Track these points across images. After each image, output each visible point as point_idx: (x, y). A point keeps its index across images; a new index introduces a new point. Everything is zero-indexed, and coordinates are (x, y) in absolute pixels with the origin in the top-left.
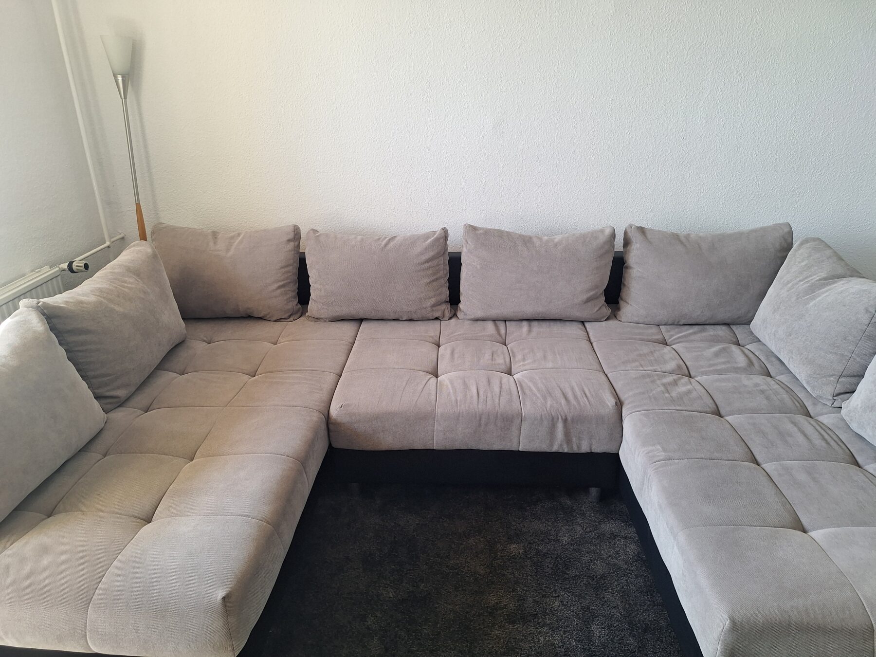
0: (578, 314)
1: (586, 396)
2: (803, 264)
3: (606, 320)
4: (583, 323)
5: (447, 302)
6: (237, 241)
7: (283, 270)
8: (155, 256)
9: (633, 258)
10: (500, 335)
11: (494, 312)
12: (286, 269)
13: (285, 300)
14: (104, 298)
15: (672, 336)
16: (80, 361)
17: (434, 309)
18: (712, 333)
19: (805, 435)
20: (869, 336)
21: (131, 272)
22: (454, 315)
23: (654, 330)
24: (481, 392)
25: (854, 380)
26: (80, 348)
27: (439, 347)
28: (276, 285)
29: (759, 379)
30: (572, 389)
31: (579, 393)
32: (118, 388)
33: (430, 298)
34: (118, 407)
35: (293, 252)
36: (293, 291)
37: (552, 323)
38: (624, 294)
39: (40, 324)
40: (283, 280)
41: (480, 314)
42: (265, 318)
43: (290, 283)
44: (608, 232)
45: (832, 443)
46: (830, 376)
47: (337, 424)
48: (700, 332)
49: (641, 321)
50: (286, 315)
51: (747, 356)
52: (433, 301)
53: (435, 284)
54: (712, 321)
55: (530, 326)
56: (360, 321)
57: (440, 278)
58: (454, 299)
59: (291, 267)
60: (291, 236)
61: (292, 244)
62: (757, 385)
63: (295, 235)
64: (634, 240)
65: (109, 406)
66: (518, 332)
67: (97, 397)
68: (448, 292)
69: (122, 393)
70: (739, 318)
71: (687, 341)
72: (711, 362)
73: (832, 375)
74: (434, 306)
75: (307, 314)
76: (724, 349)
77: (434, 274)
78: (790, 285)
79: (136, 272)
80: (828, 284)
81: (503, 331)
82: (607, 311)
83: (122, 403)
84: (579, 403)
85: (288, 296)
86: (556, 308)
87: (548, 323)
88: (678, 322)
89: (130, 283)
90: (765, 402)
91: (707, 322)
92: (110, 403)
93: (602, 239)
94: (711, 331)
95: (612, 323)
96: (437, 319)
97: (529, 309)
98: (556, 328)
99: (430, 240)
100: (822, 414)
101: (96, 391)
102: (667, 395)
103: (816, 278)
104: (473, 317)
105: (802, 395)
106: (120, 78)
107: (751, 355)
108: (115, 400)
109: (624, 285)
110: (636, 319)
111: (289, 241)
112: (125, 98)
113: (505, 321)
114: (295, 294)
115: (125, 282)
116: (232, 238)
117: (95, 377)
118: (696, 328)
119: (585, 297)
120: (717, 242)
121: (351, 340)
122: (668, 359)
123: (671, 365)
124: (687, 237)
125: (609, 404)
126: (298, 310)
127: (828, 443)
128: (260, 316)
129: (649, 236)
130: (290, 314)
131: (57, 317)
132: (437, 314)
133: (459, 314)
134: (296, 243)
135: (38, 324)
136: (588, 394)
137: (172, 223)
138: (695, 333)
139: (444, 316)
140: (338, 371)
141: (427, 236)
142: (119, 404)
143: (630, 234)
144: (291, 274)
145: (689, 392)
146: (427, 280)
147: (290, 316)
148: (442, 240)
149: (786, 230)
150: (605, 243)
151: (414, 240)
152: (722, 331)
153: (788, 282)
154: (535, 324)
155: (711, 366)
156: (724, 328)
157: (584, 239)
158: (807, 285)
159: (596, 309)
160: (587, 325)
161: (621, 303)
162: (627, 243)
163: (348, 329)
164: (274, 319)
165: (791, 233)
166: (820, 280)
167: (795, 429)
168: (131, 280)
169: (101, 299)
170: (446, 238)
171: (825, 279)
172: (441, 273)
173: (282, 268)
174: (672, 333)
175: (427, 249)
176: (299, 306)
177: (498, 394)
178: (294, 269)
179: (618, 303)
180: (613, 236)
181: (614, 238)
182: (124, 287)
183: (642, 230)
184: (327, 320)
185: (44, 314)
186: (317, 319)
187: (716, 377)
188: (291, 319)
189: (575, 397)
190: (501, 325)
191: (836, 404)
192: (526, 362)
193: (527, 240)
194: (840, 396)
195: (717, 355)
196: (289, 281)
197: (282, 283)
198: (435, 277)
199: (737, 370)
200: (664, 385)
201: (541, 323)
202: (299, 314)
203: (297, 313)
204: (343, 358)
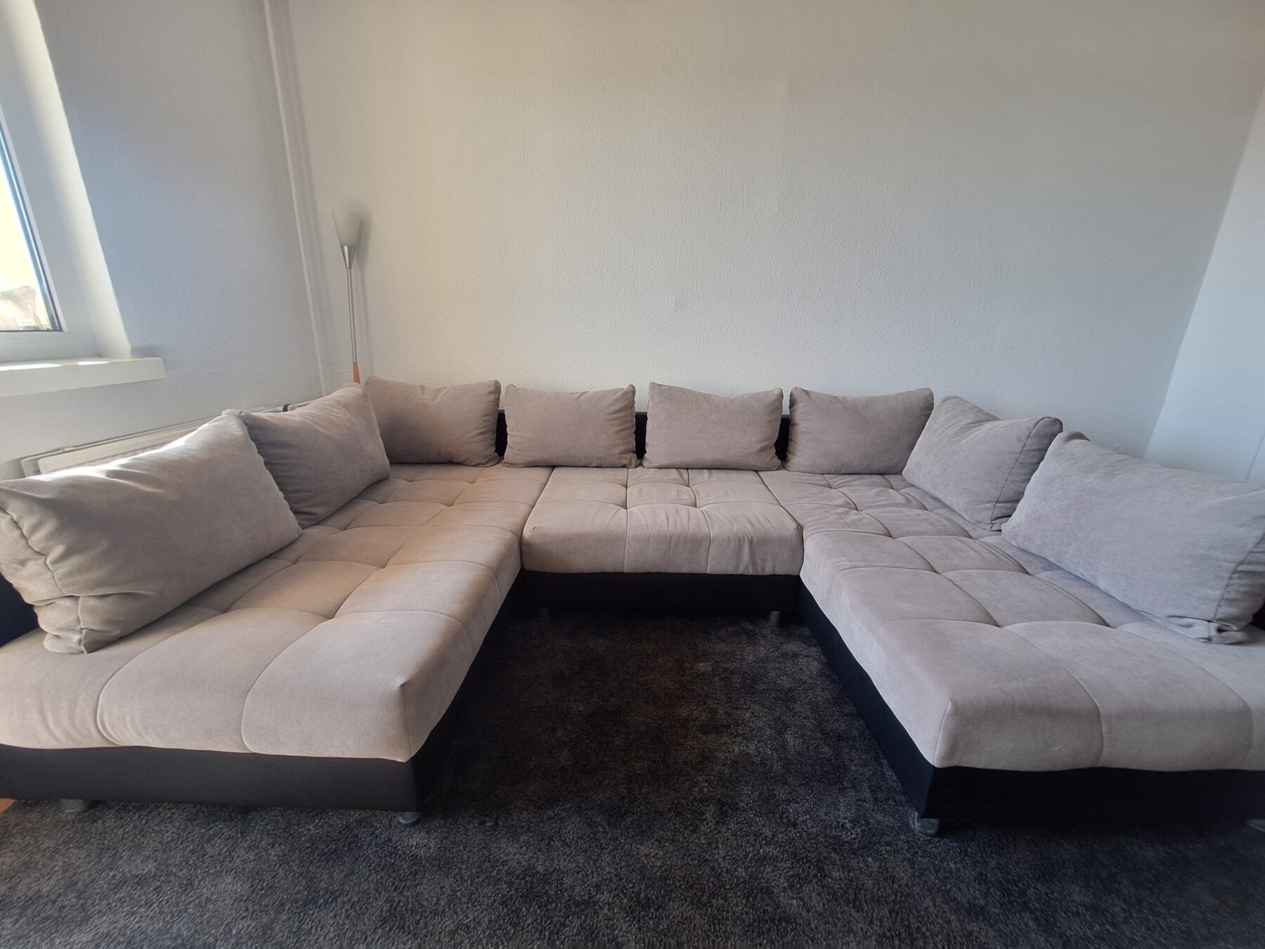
0: (752, 462)
1: (769, 521)
2: (950, 414)
3: (777, 470)
4: (756, 471)
5: (633, 452)
6: (442, 393)
7: (484, 419)
8: (364, 396)
9: (799, 417)
10: (684, 480)
11: (677, 460)
12: (487, 418)
13: (484, 446)
14: (310, 420)
15: (835, 482)
16: (280, 474)
17: (622, 456)
18: (869, 480)
19: (975, 550)
20: (1021, 464)
21: (340, 405)
22: (641, 464)
23: (820, 477)
24: (670, 518)
25: (1010, 505)
26: (281, 461)
27: (627, 488)
28: (477, 432)
29: (920, 511)
30: (756, 516)
31: (762, 520)
32: (316, 505)
33: (618, 445)
34: (315, 524)
35: (493, 404)
36: (491, 439)
37: (730, 472)
38: (790, 448)
39: (239, 429)
40: (480, 428)
41: (664, 462)
42: (466, 464)
43: (488, 431)
44: (777, 392)
45: (1001, 556)
46: (987, 503)
47: (529, 545)
48: (859, 479)
49: (807, 470)
50: (485, 461)
51: (903, 495)
52: (621, 448)
53: (623, 433)
54: (869, 471)
55: (710, 473)
56: (553, 467)
57: (628, 428)
58: (640, 450)
59: (490, 417)
60: (492, 389)
61: (493, 395)
62: (918, 515)
63: (496, 388)
64: (798, 399)
65: (307, 523)
66: (700, 479)
67: (296, 513)
68: (635, 442)
69: (320, 510)
70: (892, 467)
71: (850, 486)
72: (874, 499)
73: (990, 502)
74: (621, 453)
75: (503, 461)
76: (883, 491)
77: (622, 424)
78: (939, 431)
79: (346, 406)
80: (975, 427)
81: (686, 477)
82: (777, 461)
83: (320, 522)
84: (762, 526)
85: (487, 443)
86: (732, 455)
87: (725, 471)
88: (840, 471)
89: (340, 414)
90: (931, 527)
91: (864, 472)
92: (308, 520)
93: (772, 398)
94: (868, 479)
95: (782, 472)
96: (624, 466)
97: (709, 457)
98: (734, 475)
99: (619, 393)
100: (983, 537)
101: (295, 506)
102: (842, 521)
103: (963, 423)
104: (657, 465)
105: (961, 522)
106: (346, 249)
107: (907, 495)
108: (312, 517)
109: (791, 440)
110: (803, 469)
111: (490, 393)
112: (350, 268)
113: (687, 469)
114: (493, 442)
115: (333, 412)
116: (439, 390)
117: (293, 492)
118: (855, 477)
119: (759, 446)
120: (871, 402)
121: (544, 482)
122: (837, 496)
123: (840, 501)
124: (844, 398)
125: (790, 527)
126: (496, 457)
127: (997, 557)
128: (461, 460)
129: (812, 396)
130: (488, 459)
131: (260, 428)
132: (625, 462)
133: (645, 463)
134: (497, 396)
135: (236, 430)
136: (770, 520)
137: (385, 378)
138: (854, 480)
139: (630, 464)
140: (531, 502)
141: (616, 391)
142: (317, 522)
143: (796, 395)
144: (489, 423)
145: (860, 520)
146: (616, 429)
147: (488, 462)
148: (630, 394)
149: (928, 393)
150: (775, 400)
151: (605, 394)
152: (877, 479)
153: (937, 430)
154: (713, 471)
155: (874, 502)
156: (879, 476)
157: (757, 397)
158: (957, 428)
159: (768, 459)
160: (759, 473)
161: (789, 456)
162: (793, 403)
163: (541, 473)
164: (473, 463)
165: (931, 395)
166: (967, 424)
167: (964, 546)
168: (339, 411)
169: (307, 420)
170: (634, 392)
171: (972, 423)
172: (628, 425)
173: (483, 416)
174: (835, 480)
175: (617, 401)
176: (496, 454)
177: (686, 519)
178: (494, 419)
179: (786, 456)
180: (781, 396)
181: (783, 397)
182: (331, 415)
183: (806, 392)
184: (522, 466)
185: (246, 424)
186: (513, 465)
187: (881, 510)
188: (488, 465)
189: (759, 522)
190: (684, 472)
191: (995, 527)
192: (710, 498)
193: (707, 398)
194: (999, 520)
195: (877, 494)
196: (488, 429)
197: (481, 430)
198: (624, 427)
199: (897, 505)
200: (837, 514)
201: (720, 471)
202: (496, 461)
203: (493, 460)
204: (536, 494)
